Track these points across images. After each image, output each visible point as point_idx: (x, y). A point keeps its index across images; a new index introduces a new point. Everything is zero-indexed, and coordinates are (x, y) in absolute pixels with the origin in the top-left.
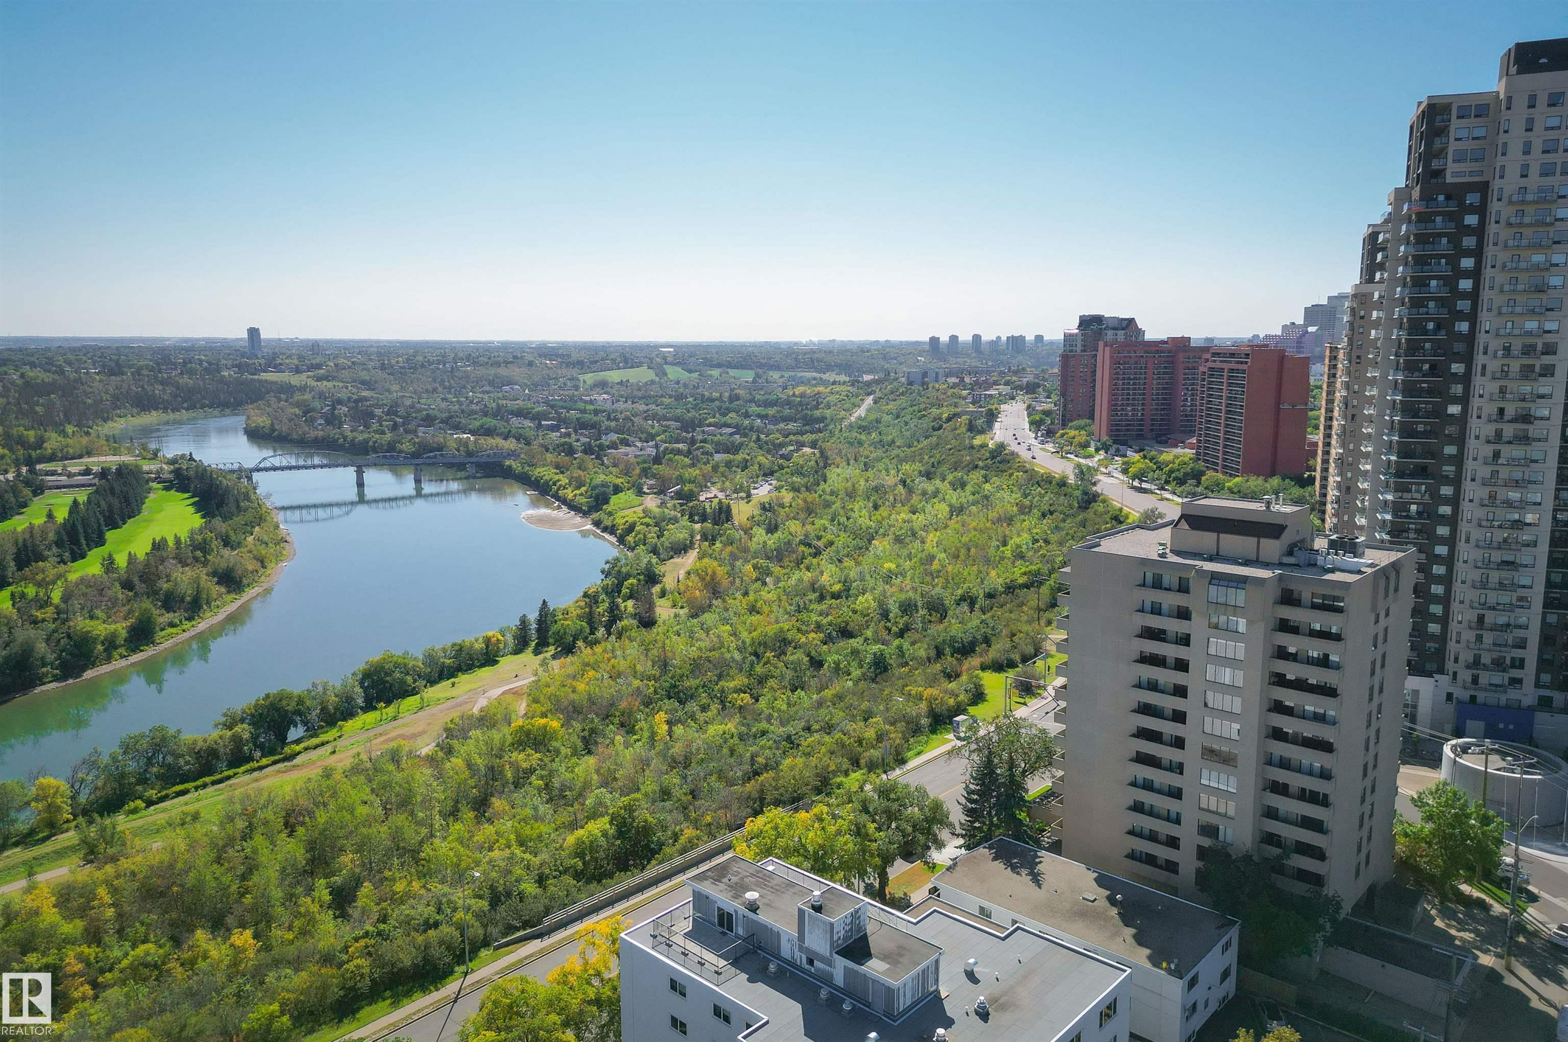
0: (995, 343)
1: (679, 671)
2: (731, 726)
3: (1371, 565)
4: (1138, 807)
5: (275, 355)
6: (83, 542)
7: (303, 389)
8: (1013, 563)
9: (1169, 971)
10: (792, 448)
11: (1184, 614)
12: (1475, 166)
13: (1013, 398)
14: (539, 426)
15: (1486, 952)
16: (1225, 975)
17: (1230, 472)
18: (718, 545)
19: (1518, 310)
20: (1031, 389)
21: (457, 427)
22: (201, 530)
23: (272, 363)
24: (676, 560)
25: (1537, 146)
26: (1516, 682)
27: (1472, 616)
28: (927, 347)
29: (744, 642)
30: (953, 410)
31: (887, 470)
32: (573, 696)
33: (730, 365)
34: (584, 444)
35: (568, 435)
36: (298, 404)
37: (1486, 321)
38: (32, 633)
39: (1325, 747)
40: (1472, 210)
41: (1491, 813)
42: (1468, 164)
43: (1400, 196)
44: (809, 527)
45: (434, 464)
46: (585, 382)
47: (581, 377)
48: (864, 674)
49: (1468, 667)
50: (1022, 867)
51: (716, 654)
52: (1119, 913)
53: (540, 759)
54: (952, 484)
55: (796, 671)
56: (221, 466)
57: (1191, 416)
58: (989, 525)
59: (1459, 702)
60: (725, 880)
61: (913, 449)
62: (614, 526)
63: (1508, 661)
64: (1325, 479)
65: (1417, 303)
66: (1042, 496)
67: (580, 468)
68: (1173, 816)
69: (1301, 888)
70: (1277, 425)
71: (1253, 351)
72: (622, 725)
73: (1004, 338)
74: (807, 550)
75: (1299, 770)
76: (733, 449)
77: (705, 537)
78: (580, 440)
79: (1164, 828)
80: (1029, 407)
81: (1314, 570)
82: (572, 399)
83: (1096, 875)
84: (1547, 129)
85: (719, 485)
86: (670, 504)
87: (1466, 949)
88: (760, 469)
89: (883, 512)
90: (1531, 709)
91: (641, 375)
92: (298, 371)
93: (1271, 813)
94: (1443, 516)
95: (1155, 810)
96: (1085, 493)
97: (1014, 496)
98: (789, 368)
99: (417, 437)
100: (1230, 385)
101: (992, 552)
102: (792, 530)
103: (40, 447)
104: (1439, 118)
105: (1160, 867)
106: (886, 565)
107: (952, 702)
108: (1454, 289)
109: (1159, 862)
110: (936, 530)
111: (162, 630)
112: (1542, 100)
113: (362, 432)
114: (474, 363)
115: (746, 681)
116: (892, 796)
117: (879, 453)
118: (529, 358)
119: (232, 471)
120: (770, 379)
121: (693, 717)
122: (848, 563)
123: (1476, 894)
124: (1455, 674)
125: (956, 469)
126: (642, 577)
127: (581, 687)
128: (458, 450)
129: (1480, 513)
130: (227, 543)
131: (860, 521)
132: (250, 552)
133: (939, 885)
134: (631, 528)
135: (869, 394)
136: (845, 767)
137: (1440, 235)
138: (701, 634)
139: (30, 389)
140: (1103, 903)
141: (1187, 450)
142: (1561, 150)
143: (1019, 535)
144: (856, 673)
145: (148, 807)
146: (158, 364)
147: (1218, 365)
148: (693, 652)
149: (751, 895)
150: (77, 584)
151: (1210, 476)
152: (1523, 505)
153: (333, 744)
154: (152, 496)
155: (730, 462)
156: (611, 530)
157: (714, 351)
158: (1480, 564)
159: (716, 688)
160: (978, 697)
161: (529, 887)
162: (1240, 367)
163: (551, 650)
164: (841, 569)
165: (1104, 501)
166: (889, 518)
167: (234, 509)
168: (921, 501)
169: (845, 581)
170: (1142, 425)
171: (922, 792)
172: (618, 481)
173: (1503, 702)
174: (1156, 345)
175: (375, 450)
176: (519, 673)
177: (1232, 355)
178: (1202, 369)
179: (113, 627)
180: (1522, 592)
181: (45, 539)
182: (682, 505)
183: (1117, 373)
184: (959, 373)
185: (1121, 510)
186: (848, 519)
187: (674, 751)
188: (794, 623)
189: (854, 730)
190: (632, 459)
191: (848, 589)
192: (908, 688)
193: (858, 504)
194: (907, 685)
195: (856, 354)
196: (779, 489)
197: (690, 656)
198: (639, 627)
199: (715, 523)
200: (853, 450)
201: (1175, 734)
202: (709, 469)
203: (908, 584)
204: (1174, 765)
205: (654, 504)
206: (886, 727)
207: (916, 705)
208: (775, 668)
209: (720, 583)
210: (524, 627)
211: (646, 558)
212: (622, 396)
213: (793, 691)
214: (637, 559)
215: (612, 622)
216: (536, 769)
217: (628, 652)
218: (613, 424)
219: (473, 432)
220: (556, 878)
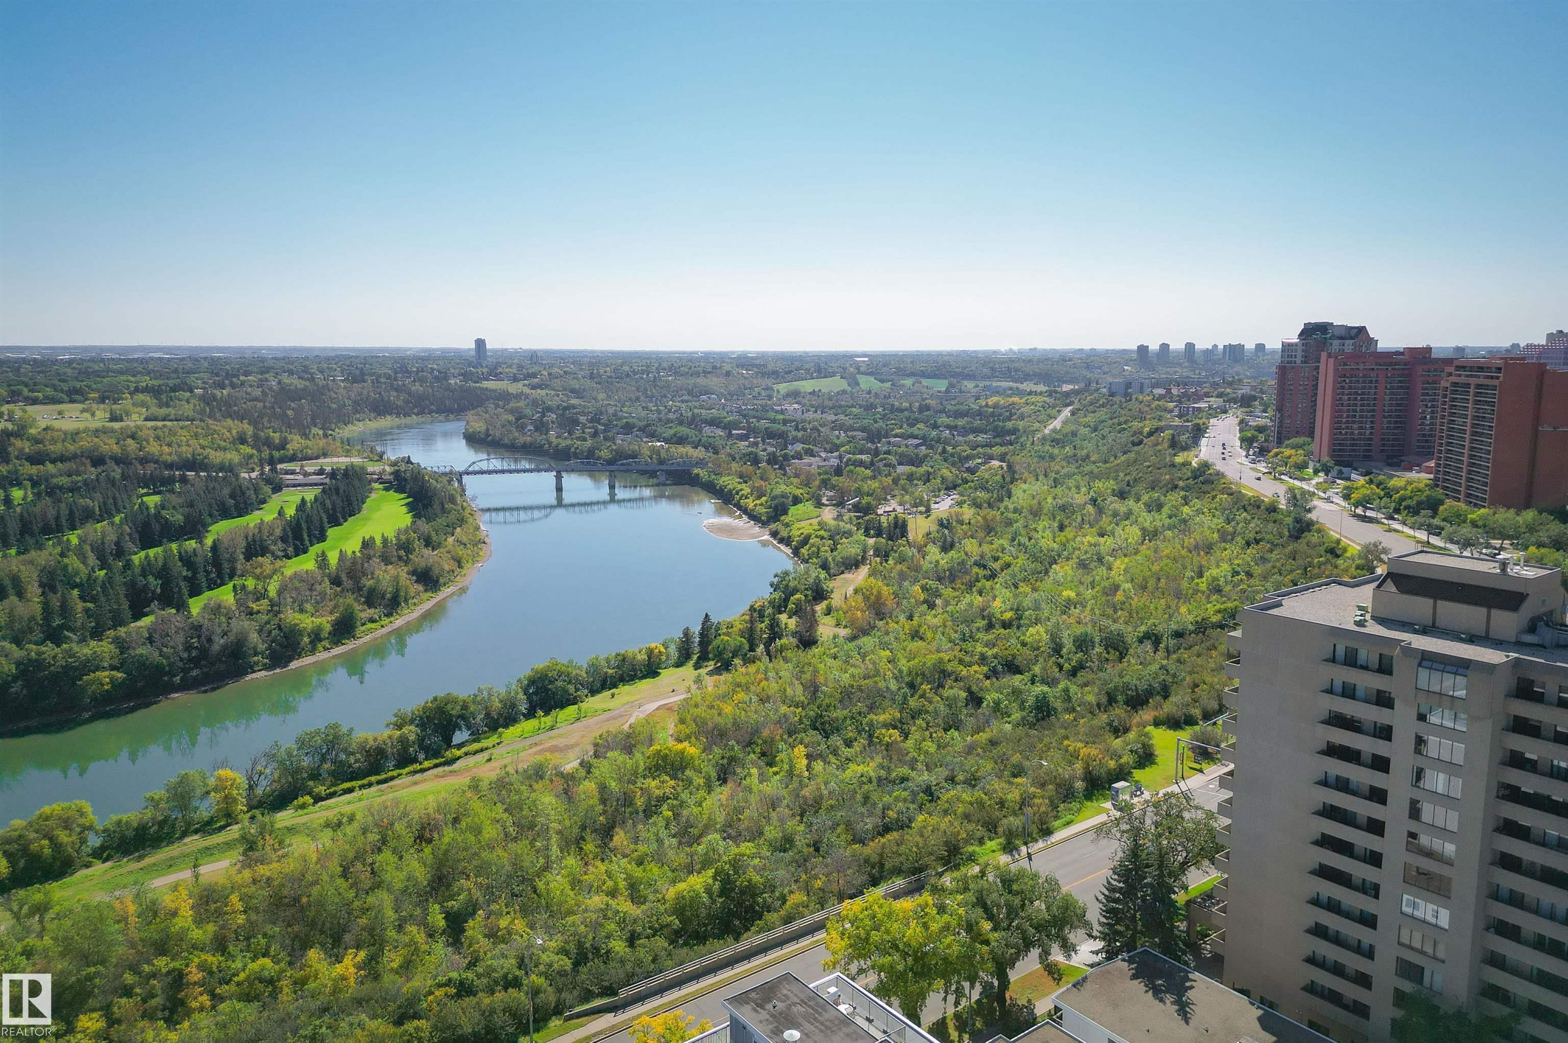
0: (1208, 353)
1: (827, 701)
2: (870, 768)
4: (1319, 931)
5: (498, 364)
6: (305, 536)
7: (518, 396)
8: (1208, 597)
10: (980, 461)
11: (1384, 700)
13: (1225, 412)
14: (729, 435)
17: (1474, 501)
18: (891, 562)
20: (1246, 402)
21: (653, 436)
22: (407, 530)
23: (494, 373)
24: (846, 576)
28: (1135, 356)
29: (901, 671)
30: (1156, 424)
31: (1078, 488)
32: (717, 719)
33: (924, 374)
34: (769, 454)
35: (756, 444)
36: (512, 412)
38: (246, 624)
44: (986, 548)
45: (627, 471)
46: (778, 391)
47: (776, 387)
48: (1023, 718)
50: (1165, 992)
51: (868, 682)
53: (673, 787)
54: (1147, 505)
55: (951, 707)
56: (435, 469)
57: (1430, 435)
58: (1184, 552)
60: (769, 1006)
61: (1108, 465)
62: (789, 537)
66: (1248, 523)
67: (761, 478)
68: (1365, 947)
70: (1534, 452)
71: (1506, 364)
72: (763, 754)
73: (1221, 347)
74: (981, 572)
75: (1536, 912)
76: (916, 461)
77: (877, 552)
78: (765, 450)
79: (1353, 962)
80: (1242, 422)
81: (1564, 654)
82: (765, 409)
83: (1260, 1012)
85: (898, 499)
86: (846, 517)
88: (942, 483)
89: (1069, 533)
91: (833, 385)
92: (515, 379)
93: (1497, 961)
95: (1342, 938)
96: (1298, 520)
97: (1215, 520)
98: (985, 377)
99: (615, 444)
100: (1477, 402)
101: (1185, 584)
102: (968, 548)
103: (283, 448)
105: (1345, 1008)
106: (1065, 593)
107: (1112, 764)
109: (1345, 1002)
110: (1125, 556)
111: (363, 625)
113: (566, 438)
114: (675, 373)
115: (898, 715)
116: (1015, 887)
117: (1072, 469)
118: (727, 367)
119: (445, 474)
120: (964, 389)
121: (835, 753)
122: (1024, 588)
125: (1153, 489)
126: (809, 593)
127: (728, 709)
128: (651, 458)
130: (428, 543)
131: (1043, 543)
132: (449, 552)
133: (1061, 1003)
134: (805, 541)
135: (1067, 405)
136: (978, 834)
138: (856, 659)
139: (286, 394)
141: (1423, 475)
143: (1218, 566)
144: (1016, 716)
145: (316, 802)
146: (396, 373)
147: (1463, 380)
148: (846, 678)
149: (792, 1035)
150: (291, 579)
151: (1449, 506)
153: (489, 751)
154: (373, 496)
155: (912, 475)
156: (786, 541)
157: (909, 360)
159: (865, 721)
160: (1146, 758)
162: (1490, 382)
163: (711, 665)
164: (1015, 596)
165: (1319, 531)
166: (1074, 540)
167: (438, 511)
168: (1111, 523)
169: (1018, 610)
170: (1369, 445)
171: (1053, 884)
172: (798, 492)
174: (1390, 358)
175: (576, 456)
176: (676, 688)
177: (1481, 369)
178: (1444, 384)
179: (318, 621)
181: (272, 534)
182: (858, 518)
183: (1343, 388)
184: (1166, 384)
185: (1338, 542)
186: (1030, 539)
187: (805, 792)
188: (956, 653)
189: (995, 791)
190: (814, 470)
191: (1020, 618)
192: (1066, 742)
193: (1042, 524)
194: (1067, 738)
195: (1058, 362)
196: (960, 504)
197: (842, 684)
198: (798, 647)
199: (890, 538)
200: (1045, 464)
201: (1370, 847)
202: (890, 482)
203: (1086, 616)
204: (1368, 885)
205: (831, 516)
206: (1032, 789)
207: (1071, 764)
208: (931, 702)
209: (884, 604)
210: (688, 640)
211: (816, 573)
212: (813, 406)
213: (946, 730)
214: (807, 572)
215: (771, 639)
216: (668, 798)
217: (782, 674)
218: (800, 434)
219: (666, 441)
220: (648, 937)
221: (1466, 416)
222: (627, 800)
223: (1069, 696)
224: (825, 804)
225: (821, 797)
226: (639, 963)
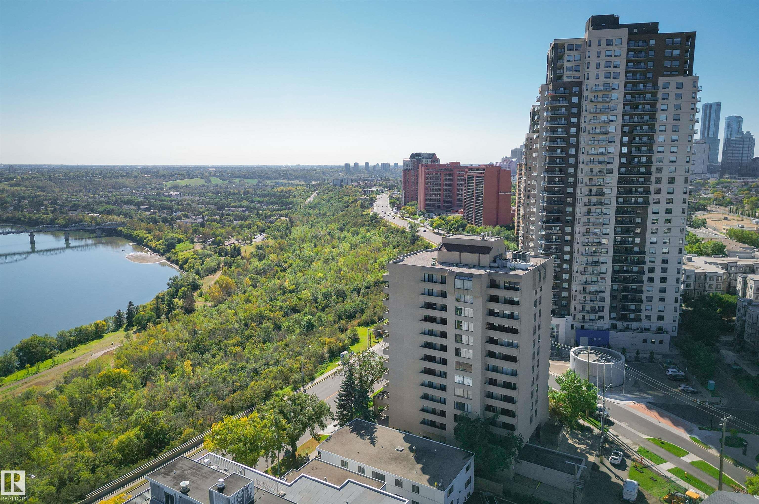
0: (376, 167)
1: (202, 337)
2: (226, 366)
3: (532, 266)
4: (425, 397)
8: (379, 271)
9: (438, 488)
10: (275, 217)
11: (444, 295)
12: (576, 74)
13: (383, 192)
14: (139, 209)
15: (591, 454)
16: (468, 483)
17: (478, 224)
18: (233, 268)
19: (596, 142)
20: (391, 187)
21: (92, 210)
24: (210, 277)
25: (602, 65)
26: (601, 318)
27: (581, 288)
28: (344, 168)
29: (240, 319)
30: (354, 198)
31: (322, 228)
32: (140, 354)
33: (245, 177)
34: (163, 218)
35: (155, 213)
37: (583, 148)
39: (514, 359)
40: (575, 95)
41: (592, 384)
42: (573, 73)
43: (544, 88)
44: (280, 257)
45: (76, 230)
46: (166, 186)
47: (164, 183)
48: (301, 332)
49: (580, 312)
50: (365, 435)
51: (223, 326)
52: (415, 456)
53: (115, 392)
54: (352, 233)
55: (266, 332)
57: (461, 198)
58: (368, 252)
59: (577, 328)
60: (172, 474)
61: (335, 217)
62: (177, 260)
63: (597, 309)
64: (518, 226)
65: (552, 140)
66: (394, 238)
67: (159, 230)
68: (443, 400)
69: (504, 432)
70: (498, 202)
71: (486, 167)
72: (167, 368)
73: (380, 164)
74: (279, 269)
75: (502, 372)
76: (244, 219)
77: (226, 264)
78: (161, 216)
79: (439, 407)
80: (390, 196)
81: (506, 269)
82: (159, 195)
83: (404, 435)
84: (606, 56)
85: (235, 237)
86: (208, 248)
87: (582, 454)
88: (258, 229)
89: (319, 248)
90: (608, 330)
91: (198, 182)
93: (489, 395)
94: (567, 241)
95: (434, 398)
96: (413, 236)
97: (381, 238)
98: (275, 178)
99: (68, 216)
100: (477, 183)
101: (369, 266)
102: (272, 258)
104: (559, 50)
105: (437, 427)
106: (318, 275)
107: (340, 344)
108: (568, 132)
109: (437, 424)
110: (344, 256)
112: (604, 42)
113: (35, 214)
114: (104, 176)
115: (239, 339)
116: (297, 402)
117: (319, 219)
118: (135, 173)
120: (266, 184)
121: (207, 362)
122: (299, 274)
123: (587, 424)
124: (575, 315)
125: (354, 226)
126: (190, 287)
128: (91, 222)
129: (583, 239)
131: (307, 253)
133: (321, 450)
134: (186, 261)
135: (315, 191)
136: (280, 385)
137: (562, 107)
138: (216, 315)
140: (407, 451)
141: (459, 215)
142: (612, 67)
143: (383, 257)
144: (298, 331)
147: (471, 174)
148: (211, 325)
149: (185, 483)
151: (469, 226)
152: (601, 235)
155: (242, 225)
156: (176, 262)
157: (237, 170)
158: (583, 263)
159: (222, 344)
160: (355, 340)
161: (85, 474)
162: (481, 175)
163: (135, 329)
164: (296, 278)
165: (421, 240)
166: (321, 251)
168: (337, 242)
169: (297, 284)
170: (439, 203)
171: (315, 398)
172: (181, 237)
173: (596, 328)
174: (445, 166)
175: (42, 223)
176: (114, 343)
177: (477, 169)
178: (465, 176)
180: (602, 276)
182: (215, 248)
183: (428, 179)
184: (358, 181)
185: (429, 244)
186: (301, 252)
187: (192, 382)
188: (268, 307)
189: (288, 364)
190: (189, 225)
191: (297, 288)
192: (320, 338)
193: (307, 244)
194: (321, 337)
195: (310, 171)
196: (267, 238)
197: (209, 328)
198: (185, 313)
199: (232, 256)
200: (306, 218)
201: (442, 357)
202: (231, 229)
203: (328, 284)
204: (442, 373)
205: (200, 248)
206: (306, 361)
207: (322, 347)
208: (256, 331)
209: (231, 288)
210: (119, 316)
211: (192, 276)
212: (186, 193)
213: (264, 343)
214: (188, 276)
215: (169, 311)
216: (112, 398)
217: (176, 327)
218: (180, 207)
219: (100, 213)
220: (103, 466)
221: (473, 189)
222: (87, 402)
223: (321, 319)
224: (202, 385)
225: (200, 383)
226: (98, 480)
